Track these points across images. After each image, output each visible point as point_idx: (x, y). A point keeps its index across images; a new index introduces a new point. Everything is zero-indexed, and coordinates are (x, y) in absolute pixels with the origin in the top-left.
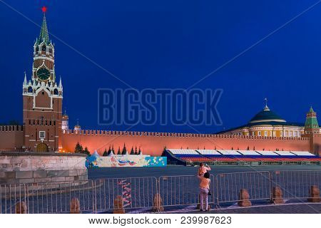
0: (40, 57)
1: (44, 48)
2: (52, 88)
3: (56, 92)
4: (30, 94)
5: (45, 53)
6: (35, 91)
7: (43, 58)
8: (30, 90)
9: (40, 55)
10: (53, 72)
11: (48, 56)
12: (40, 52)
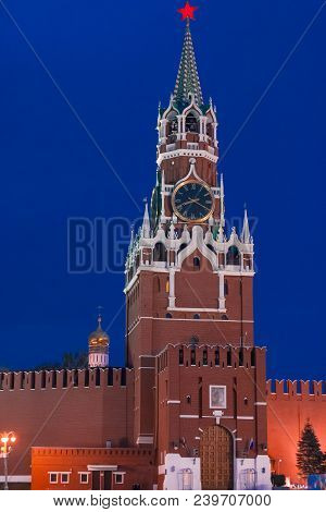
0: (181, 152)
1: (192, 123)
2: (222, 246)
3: (233, 256)
4: (159, 267)
5: (195, 139)
6: (174, 255)
7: (191, 152)
8: (160, 252)
9: (181, 145)
10: (219, 193)
11: (203, 146)
12: (181, 135)
